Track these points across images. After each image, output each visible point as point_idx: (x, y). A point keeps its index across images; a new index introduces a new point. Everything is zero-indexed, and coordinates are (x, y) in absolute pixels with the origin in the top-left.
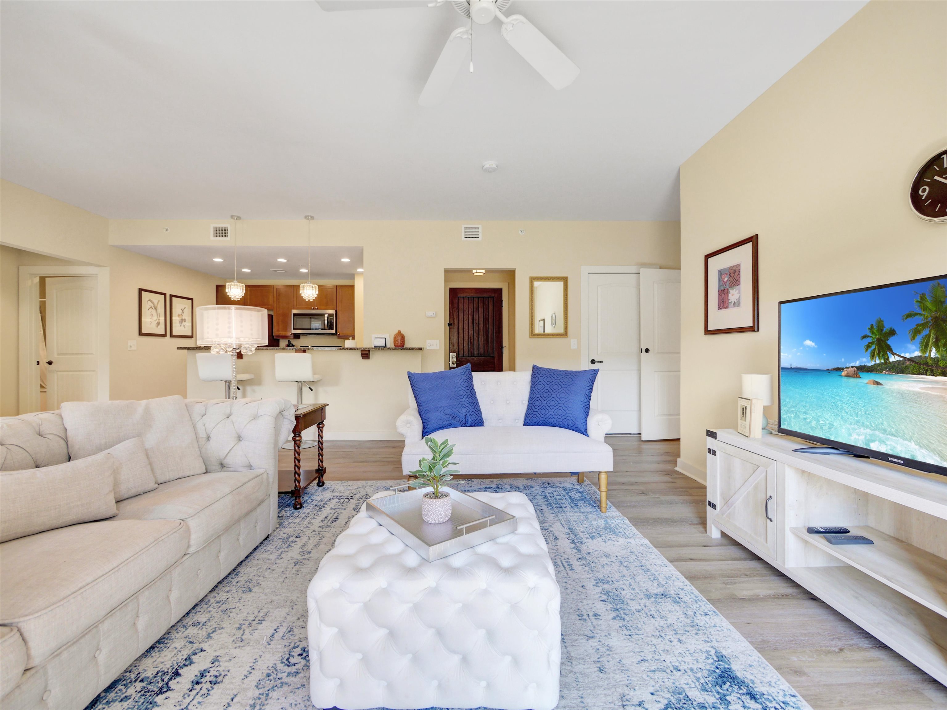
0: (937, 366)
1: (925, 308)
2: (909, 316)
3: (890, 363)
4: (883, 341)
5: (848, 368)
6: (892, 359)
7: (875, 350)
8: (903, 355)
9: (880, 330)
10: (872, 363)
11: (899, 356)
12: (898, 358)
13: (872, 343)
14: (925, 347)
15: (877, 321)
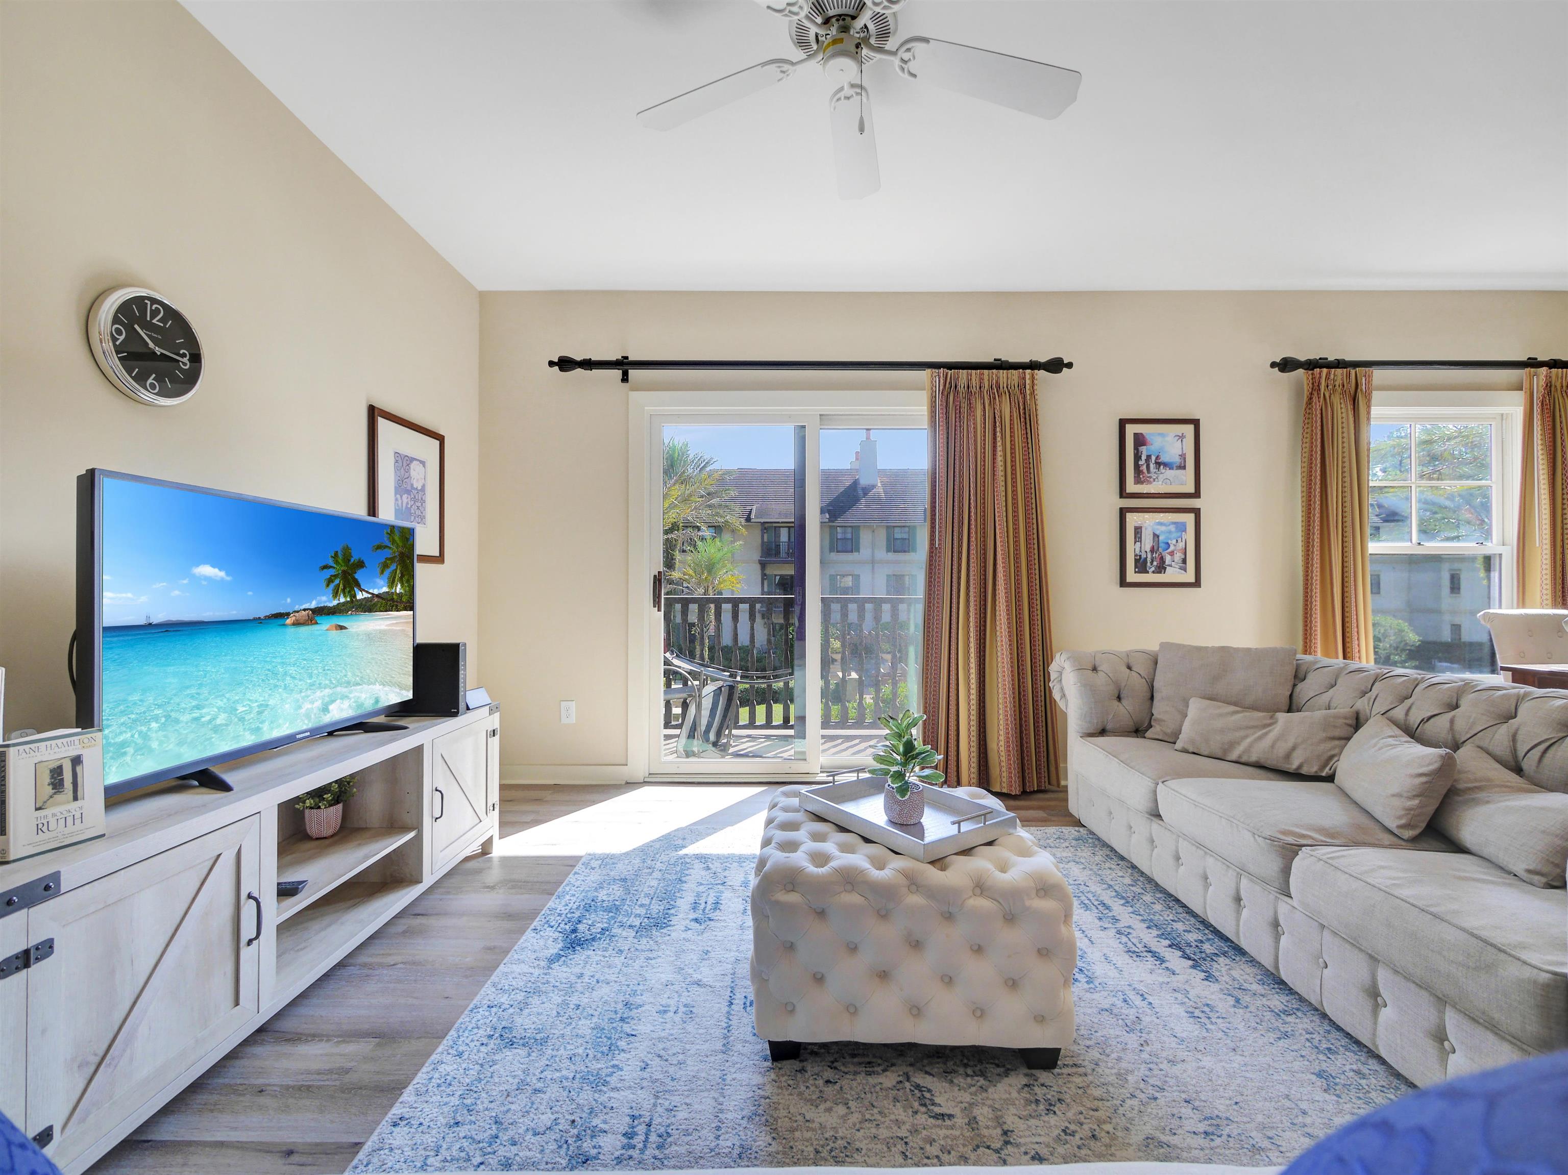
0: (401, 602)
1: (394, 542)
2: (379, 547)
3: (357, 601)
4: (350, 574)
5: (298, 612)
6: (360, 596)
7: (339, 585)
8: (371, 591)
9: (347, 559)
10: (335, 602)
11: (367, 592)
12: (366, 595)
13: (336, 576)
14: (392, 583)
15: (344, 548)
